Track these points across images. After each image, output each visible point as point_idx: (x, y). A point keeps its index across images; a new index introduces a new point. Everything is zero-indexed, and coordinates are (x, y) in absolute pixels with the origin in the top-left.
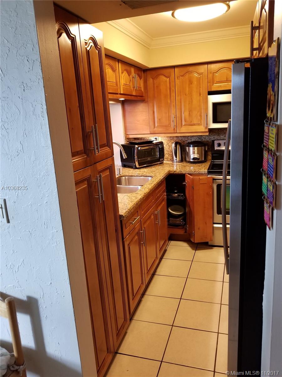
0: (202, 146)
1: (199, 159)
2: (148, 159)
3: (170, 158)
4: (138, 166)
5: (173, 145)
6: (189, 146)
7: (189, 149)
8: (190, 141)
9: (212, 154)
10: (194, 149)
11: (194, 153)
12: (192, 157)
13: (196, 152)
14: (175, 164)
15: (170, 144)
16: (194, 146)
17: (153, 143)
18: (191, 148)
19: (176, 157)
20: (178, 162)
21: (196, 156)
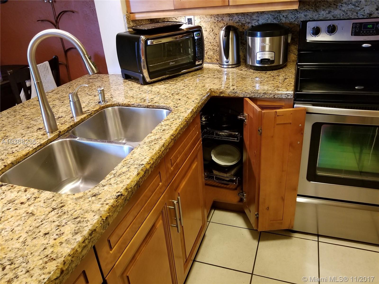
0: (280, 35)
1: (273, 62)
2: (171, 63)
3: (216, 57)
4: (148, 80)
5: (222, 33)
6: (254, 35)
7: (253, 42)
8: (257, 24)
9: (299, 50)
10: (263, 42)
11: (263, 49)
12: (258, 59)
13: (267, 48)
14: (225, 70)
15: (216, 31)
16: (264, 36)
17: (181, 30)
18: (258, 40)
19: (227, 57)
20: (230, 66)
21: (267, 55)
